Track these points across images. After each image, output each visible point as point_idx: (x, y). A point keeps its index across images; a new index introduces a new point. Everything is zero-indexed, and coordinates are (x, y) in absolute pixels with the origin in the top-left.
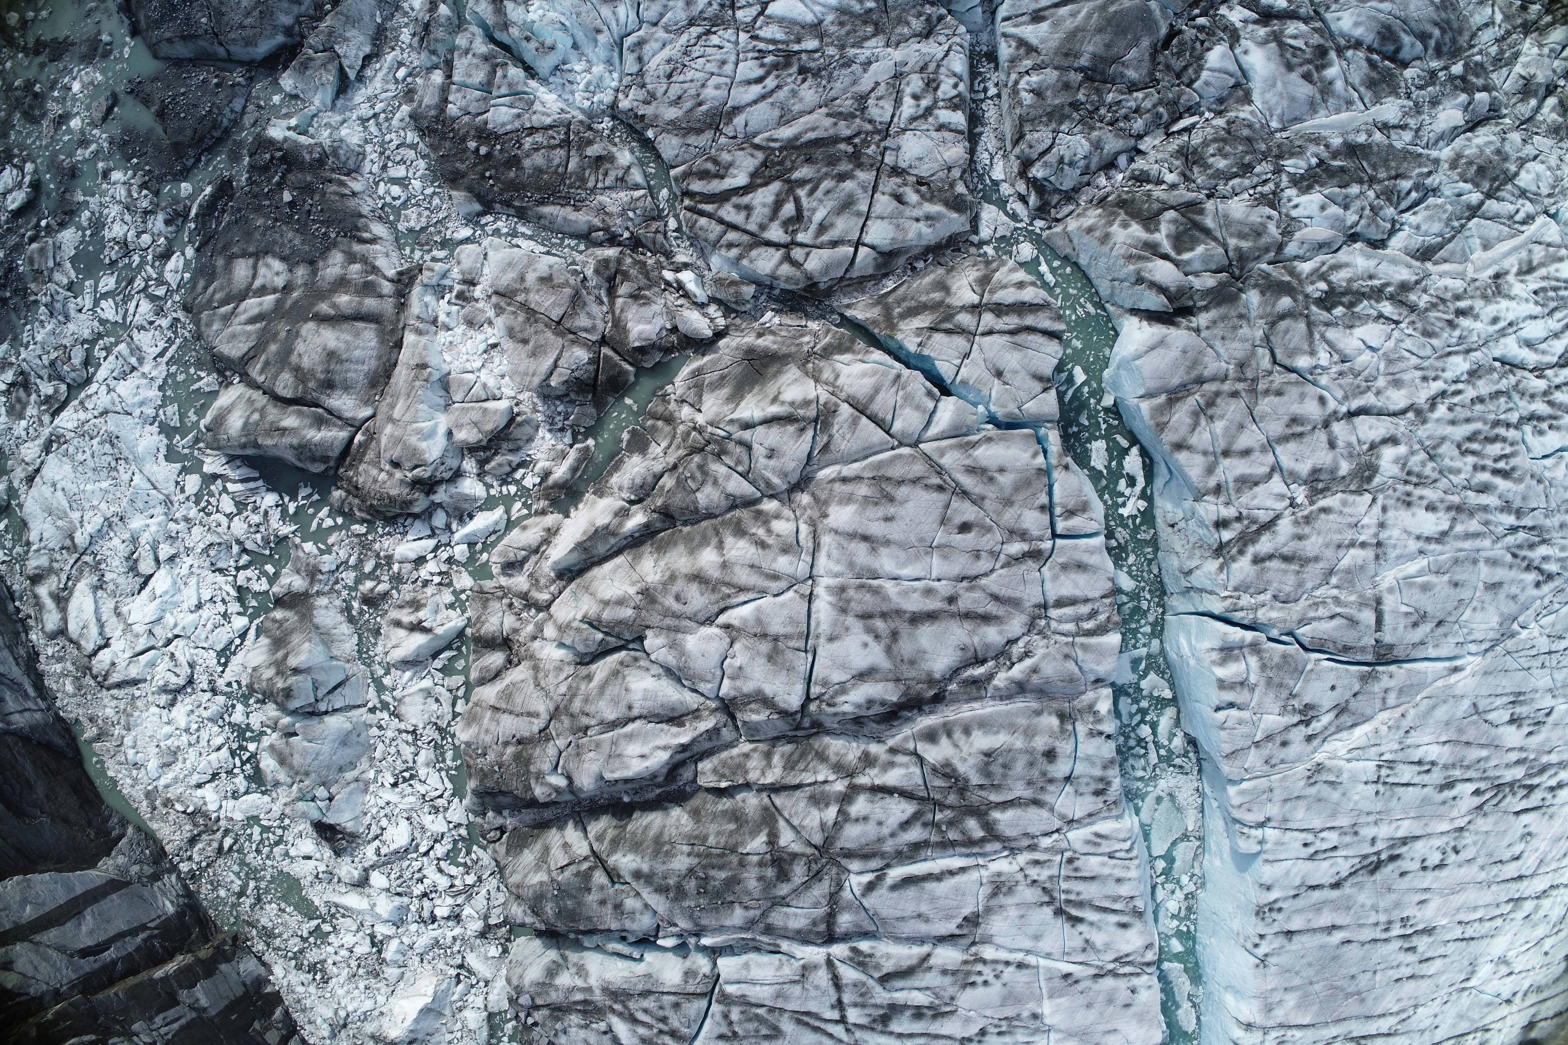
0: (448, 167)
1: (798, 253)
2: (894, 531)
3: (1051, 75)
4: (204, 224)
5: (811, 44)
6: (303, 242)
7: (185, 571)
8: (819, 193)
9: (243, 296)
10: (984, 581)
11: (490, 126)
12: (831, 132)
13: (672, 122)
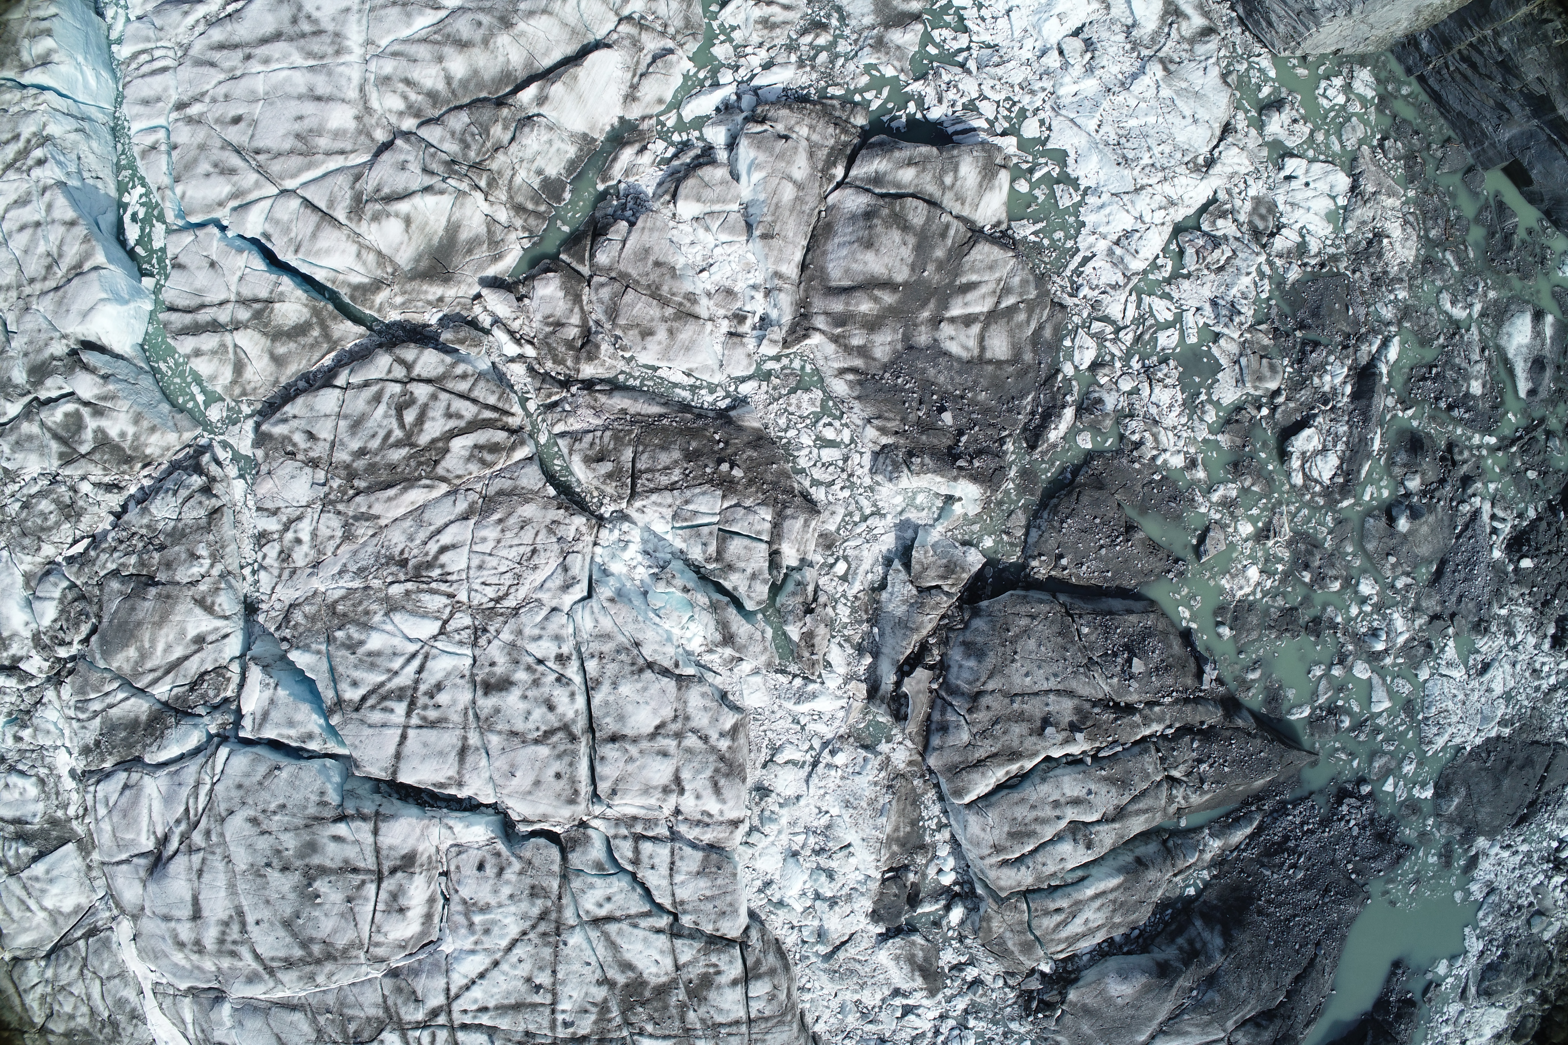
0: (766, 452)
1: (399, 372)
2: (295, 108)
3: (183, 575)
4: (1054, 398)
5: (396, 590)
6: (924, 371)
7: (1029, 43)
8: (382, 434)
9: (992, 316)
10: (222, 77)
11: (719, 493)
12: (373, 498)
13: (527, 501)
